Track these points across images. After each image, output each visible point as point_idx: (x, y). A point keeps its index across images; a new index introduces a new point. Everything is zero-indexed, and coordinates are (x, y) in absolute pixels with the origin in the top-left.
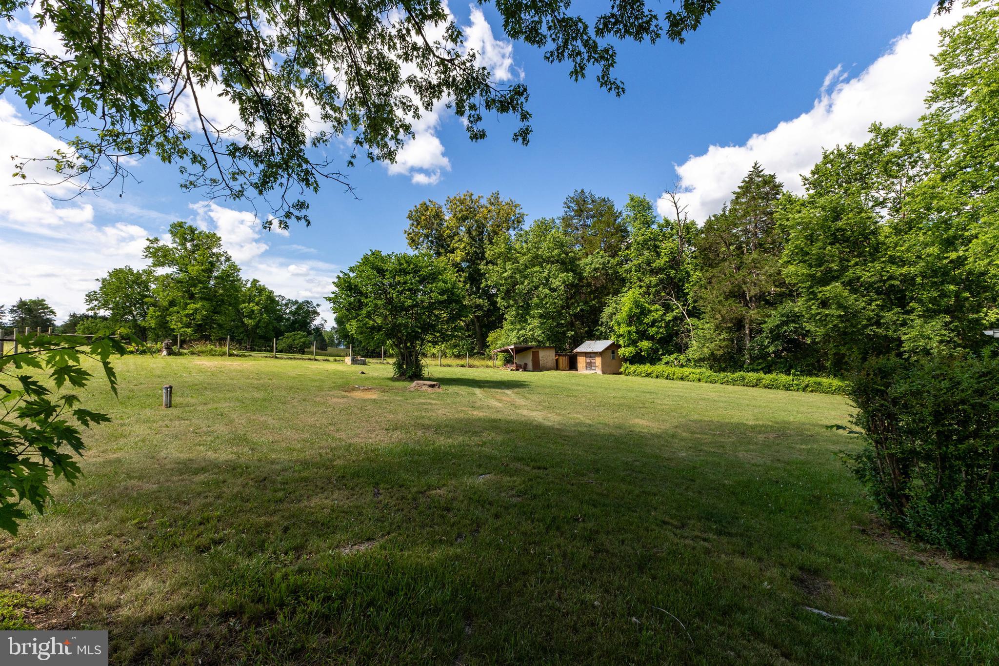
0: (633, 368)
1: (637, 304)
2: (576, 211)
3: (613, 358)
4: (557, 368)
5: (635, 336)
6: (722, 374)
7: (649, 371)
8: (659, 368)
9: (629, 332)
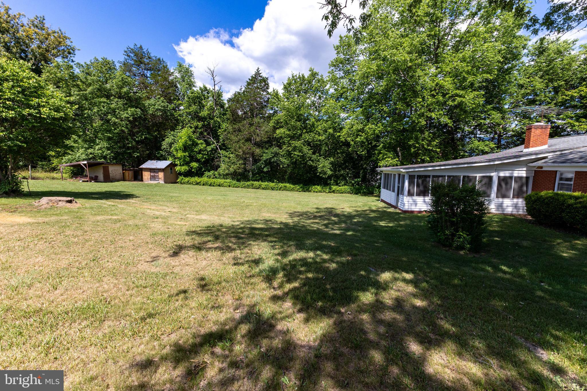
0: (186, 179)
1: (190, 138)
2: (136, 61)
3: (171, 173)
4: (124, 179)
5: (188, 159)
6: (242, 183)
7: (198, 181)
8: (204, 179)
9: (185, 156)
